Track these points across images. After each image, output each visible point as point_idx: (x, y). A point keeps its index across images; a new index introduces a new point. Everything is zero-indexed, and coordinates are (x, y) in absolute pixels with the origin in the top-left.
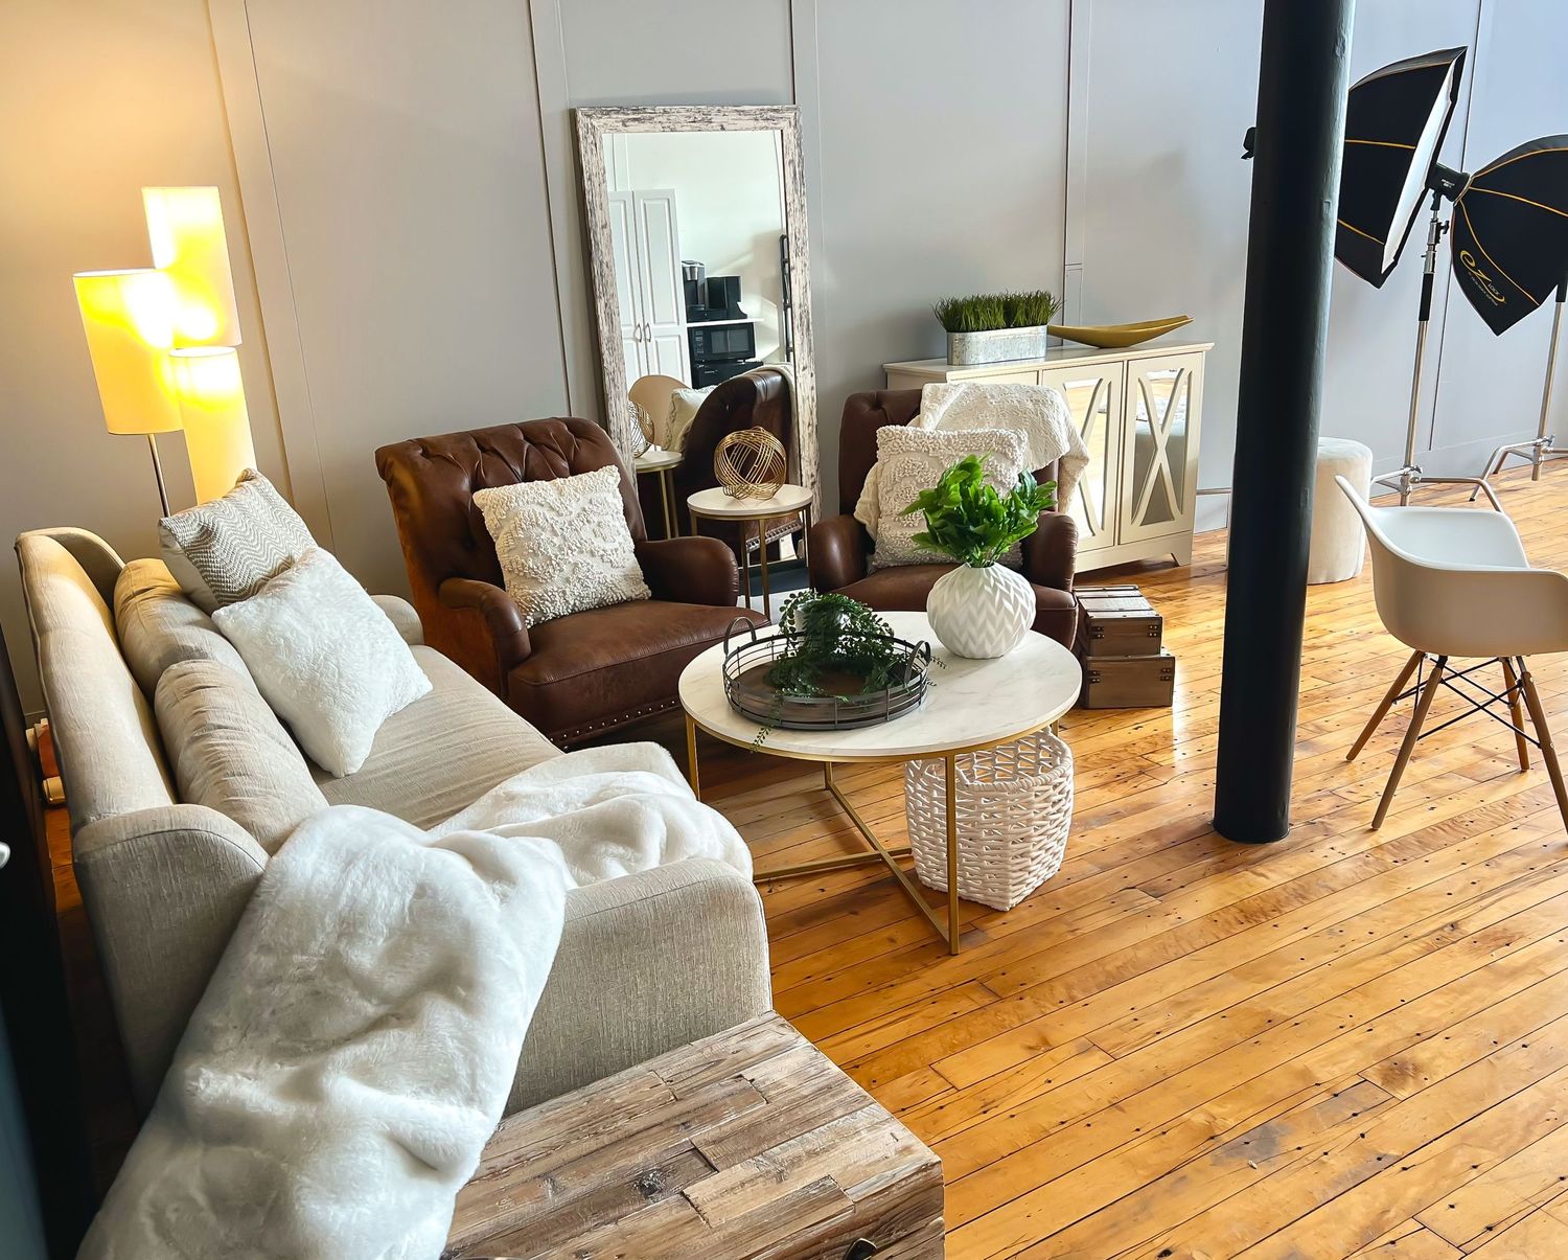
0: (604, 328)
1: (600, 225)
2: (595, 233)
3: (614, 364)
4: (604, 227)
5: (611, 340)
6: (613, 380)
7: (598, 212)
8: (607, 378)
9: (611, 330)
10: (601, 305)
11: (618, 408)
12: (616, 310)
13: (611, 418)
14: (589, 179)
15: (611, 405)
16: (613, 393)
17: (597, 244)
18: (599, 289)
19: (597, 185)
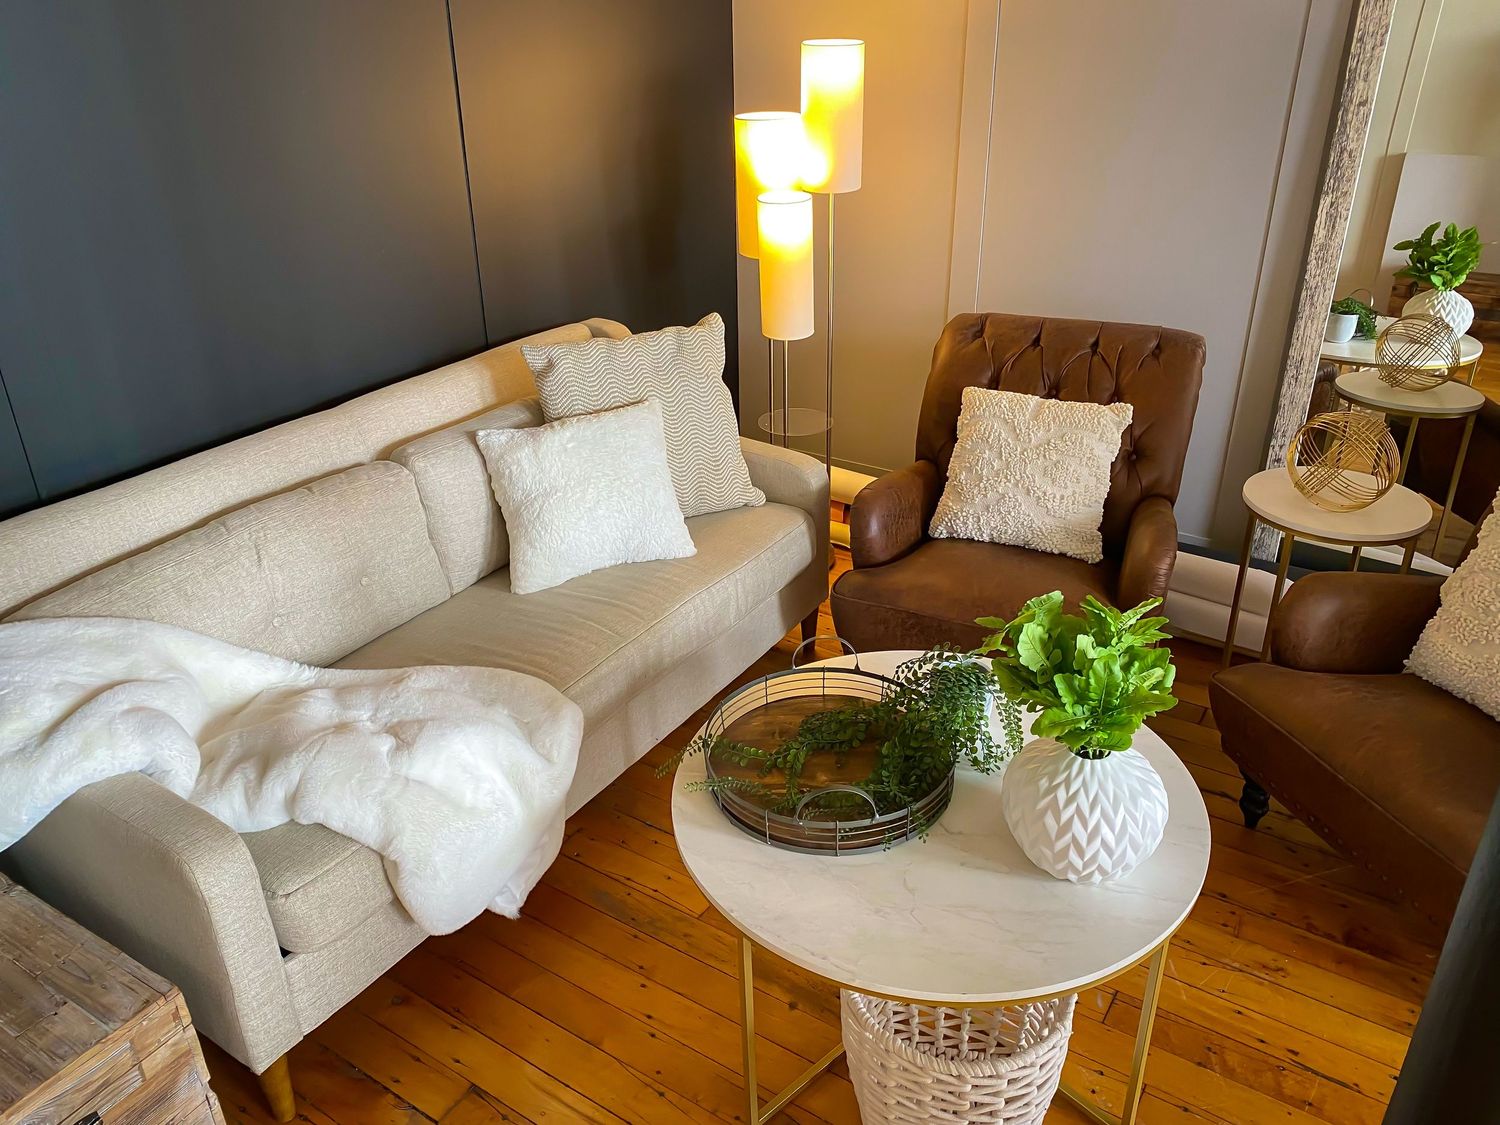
0: (1320, 232)
1: (1355, 101)
2: (1346, 111)
3: (1318, 279)
4: (1362, 104)
5: (1324, 247)
6: (1312, 297)
7: (1360, 85)
8: (1304, 294)
9: (1329, 237)
10: (1325, 203)
11: (1308, 332)
12: (1344, 213)
13: (1294, 341)
14: (1361, 40)
15: (1299, 327)
16: (1307, 313)
17: (1344, 125)
18: (1330, 182)
19: (1368, 47)
